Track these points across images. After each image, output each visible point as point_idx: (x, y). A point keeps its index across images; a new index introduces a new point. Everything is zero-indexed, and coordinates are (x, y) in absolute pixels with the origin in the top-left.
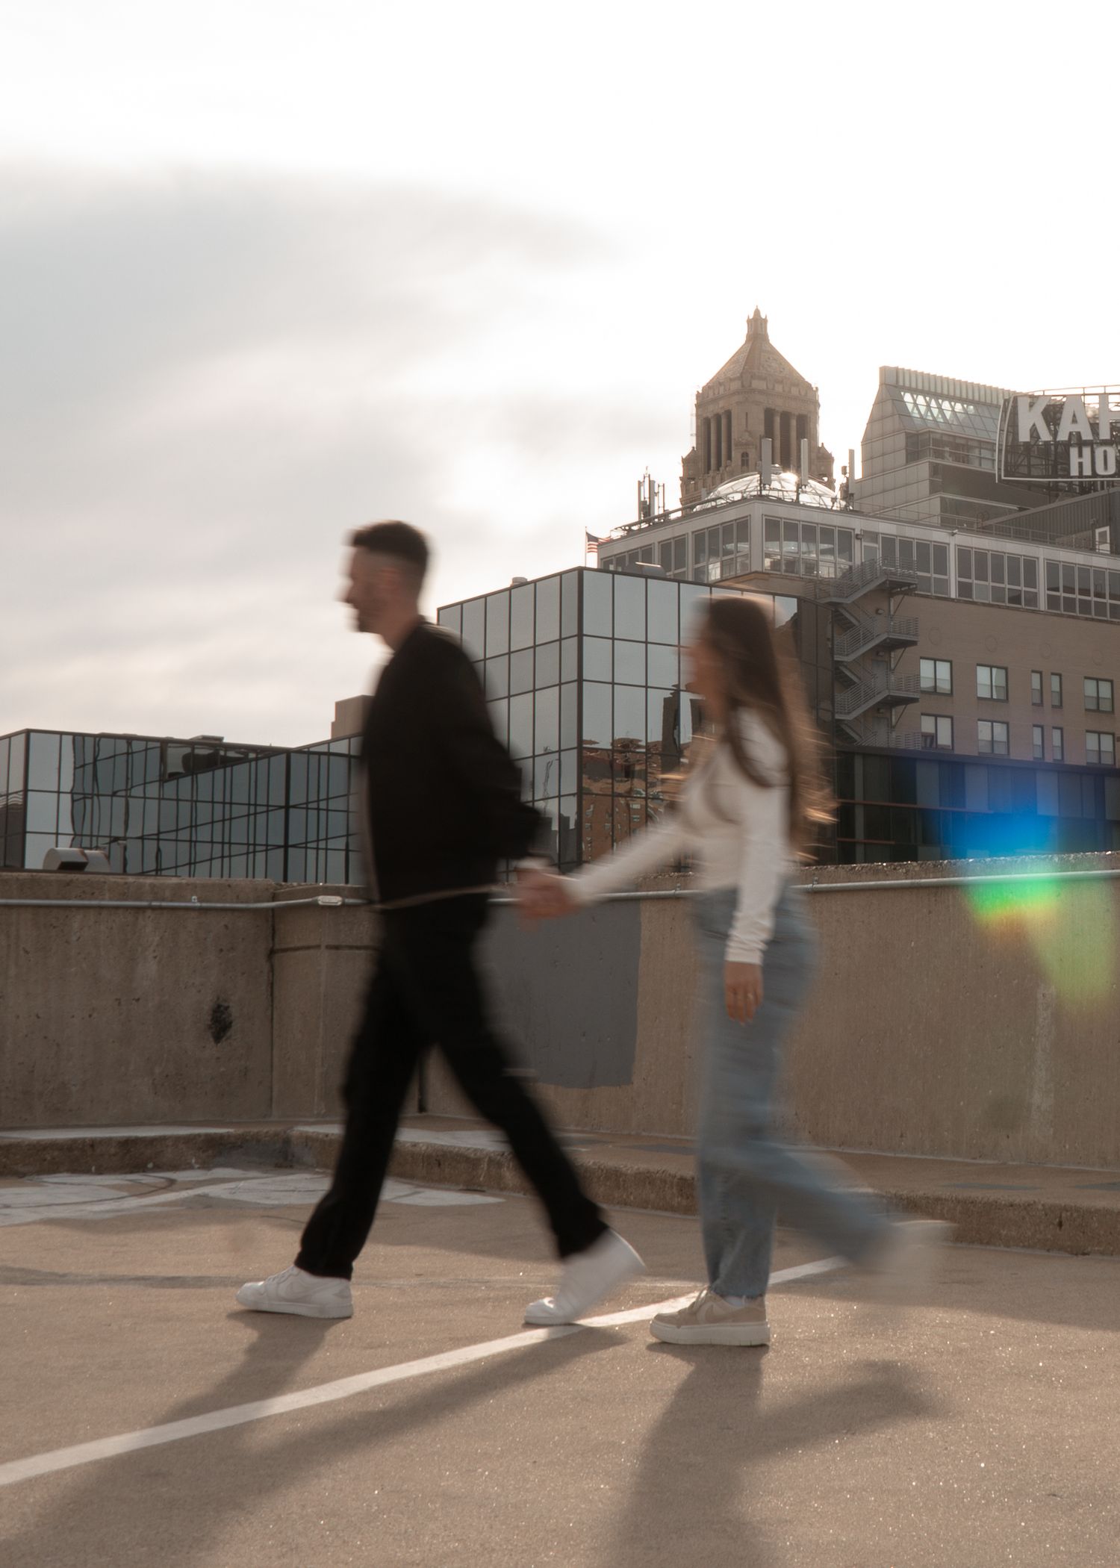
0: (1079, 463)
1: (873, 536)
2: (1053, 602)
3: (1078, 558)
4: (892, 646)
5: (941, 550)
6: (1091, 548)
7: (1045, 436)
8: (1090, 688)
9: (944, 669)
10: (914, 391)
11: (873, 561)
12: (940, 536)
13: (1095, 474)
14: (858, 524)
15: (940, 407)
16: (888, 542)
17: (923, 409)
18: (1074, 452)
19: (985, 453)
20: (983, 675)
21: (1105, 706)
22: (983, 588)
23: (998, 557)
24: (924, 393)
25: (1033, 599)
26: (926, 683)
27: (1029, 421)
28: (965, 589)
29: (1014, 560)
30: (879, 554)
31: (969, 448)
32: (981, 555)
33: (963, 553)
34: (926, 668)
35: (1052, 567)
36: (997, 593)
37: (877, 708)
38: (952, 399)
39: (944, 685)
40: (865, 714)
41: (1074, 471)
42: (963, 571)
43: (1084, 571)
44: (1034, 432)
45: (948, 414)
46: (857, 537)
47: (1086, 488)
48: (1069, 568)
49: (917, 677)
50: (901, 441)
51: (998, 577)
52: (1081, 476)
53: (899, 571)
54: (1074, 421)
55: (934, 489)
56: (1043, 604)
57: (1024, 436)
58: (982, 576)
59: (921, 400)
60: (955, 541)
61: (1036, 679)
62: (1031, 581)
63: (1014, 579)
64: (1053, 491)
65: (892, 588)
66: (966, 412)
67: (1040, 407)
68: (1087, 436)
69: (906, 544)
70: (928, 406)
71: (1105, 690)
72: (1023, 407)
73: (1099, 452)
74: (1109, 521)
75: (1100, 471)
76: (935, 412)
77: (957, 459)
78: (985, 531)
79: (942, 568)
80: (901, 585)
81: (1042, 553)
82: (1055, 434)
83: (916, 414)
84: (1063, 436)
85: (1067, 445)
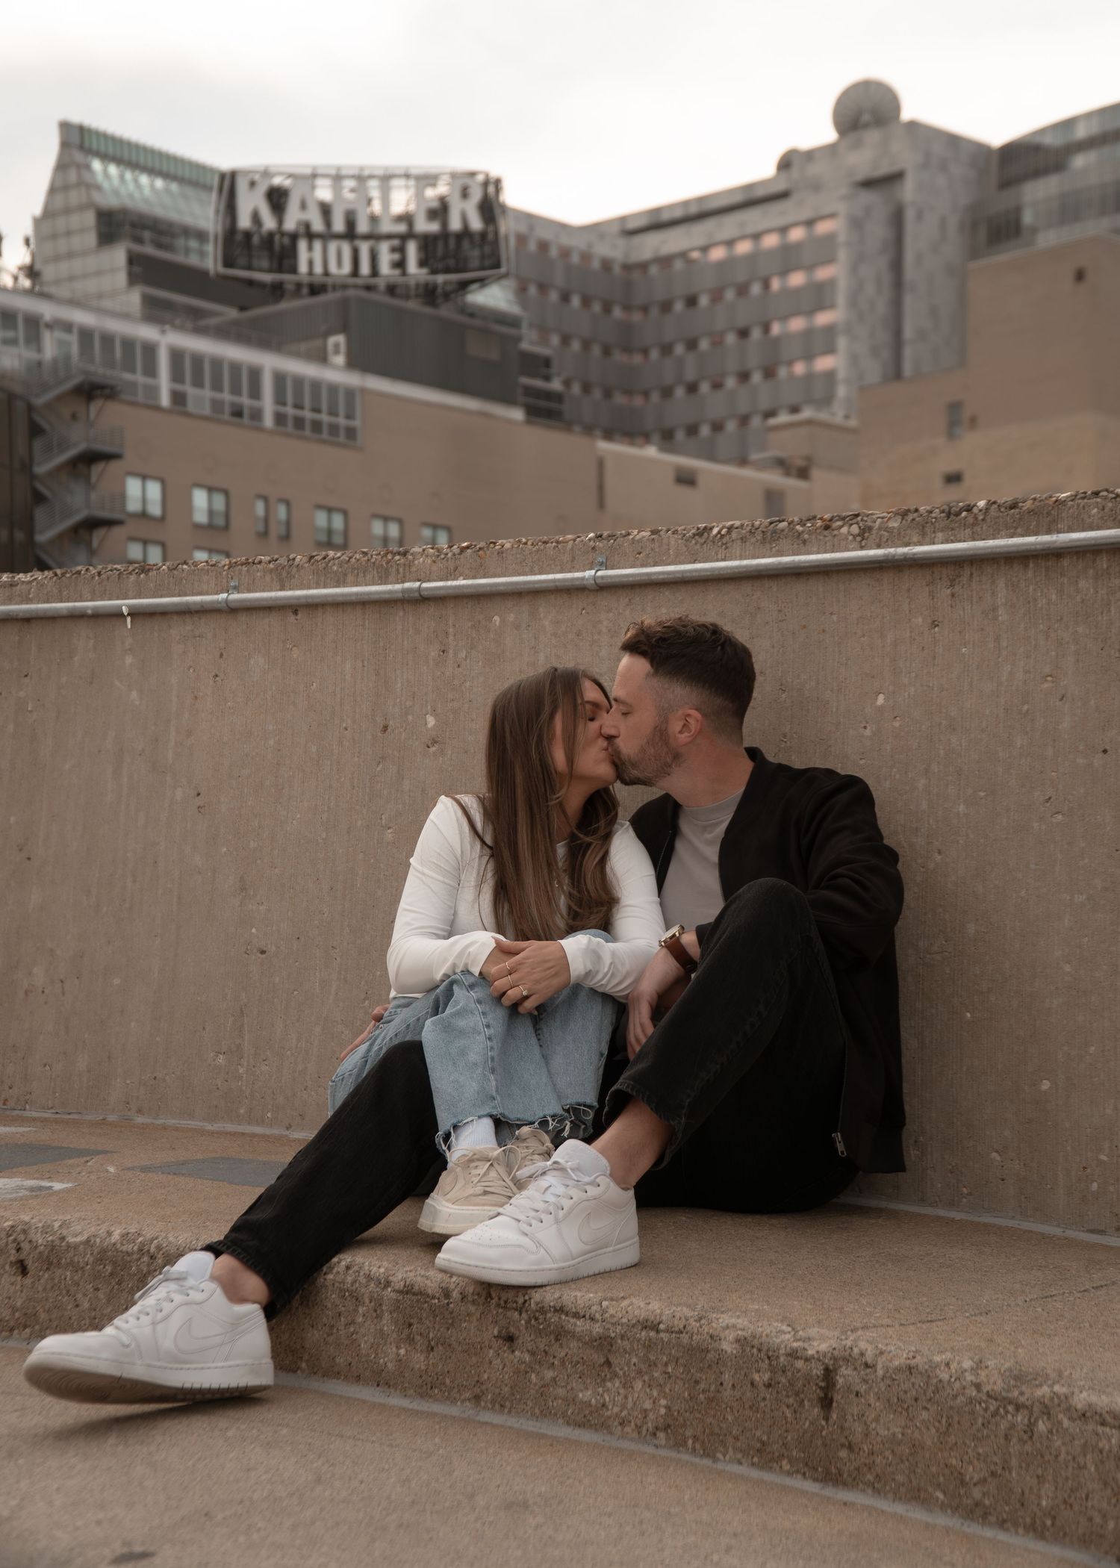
0: (309, 259)
1: (67, 327)
2: (280, 418)
3: (308, 370)
4: (91, 458)
5: (150, 350)
6: (322, 358)
7: (269, 223)
8: (321, 519)
9: (154, 490)
10: (105, 158)
11: (67, 358)
12: (147, 332)
13: (326, 273)
14: (47, 311)
15: (136, 181)
16: (86, 335)
17: (116, 182)
18: (302, 245)
19: (193, 244)
20: (200, 499)
21: (338, 539)
22: (200, 398)
23: (217, 363)
24: (119, 161)
25: (257, 415)
26: (133, 505)
27: (250, 204)
28: (178, 398)
29: (236, 368)
30: (75, 349)
31: (173, 236)
32: (198, 360)
33: (177, 356)
34: (133, 487)
35: (280, 379)
36: (217, 405)
37: (75, 529)
38: (152, 172)
39: (155, 510)
40: (60, 536)
41: (303, 268)
42: (177, 375)
43: (316, 385)
44: (256, 218)
45: (147, 191)
46: (49, 326)
47: (316, 289)
48: (299, 381)
49: (123, 496)
50: (90, 219)
51: (217, 386)
52: (311, 273)
53: (99, 371)
54: (303, 206)
55: (133, 279)
56: (268, 421)
57: (244, 222)
58: (198, 383)
59: (113, 169)
60: (168, 339)
61: (260, 508)
62: (255, 393)
63: (236, 390)
64: (277, 291)
65: (91, 391)
66: (167, 191)
67: (262, 189)
68: (318, 226)
69: (108, 339)
70: (122, 177)
71: (338, 522)
72: (242, 186)
73: (333, 246)
74: (344, 328)
75: (333, 268)
76: (131, 186)
77: (159, 246)
78: (200, 331)
79: (151, 370)
80: (102, 387)
81: (269, 362)
82: (280, 222)
83: (106, 185)
84: (290, 224)
85: (294, 237)
